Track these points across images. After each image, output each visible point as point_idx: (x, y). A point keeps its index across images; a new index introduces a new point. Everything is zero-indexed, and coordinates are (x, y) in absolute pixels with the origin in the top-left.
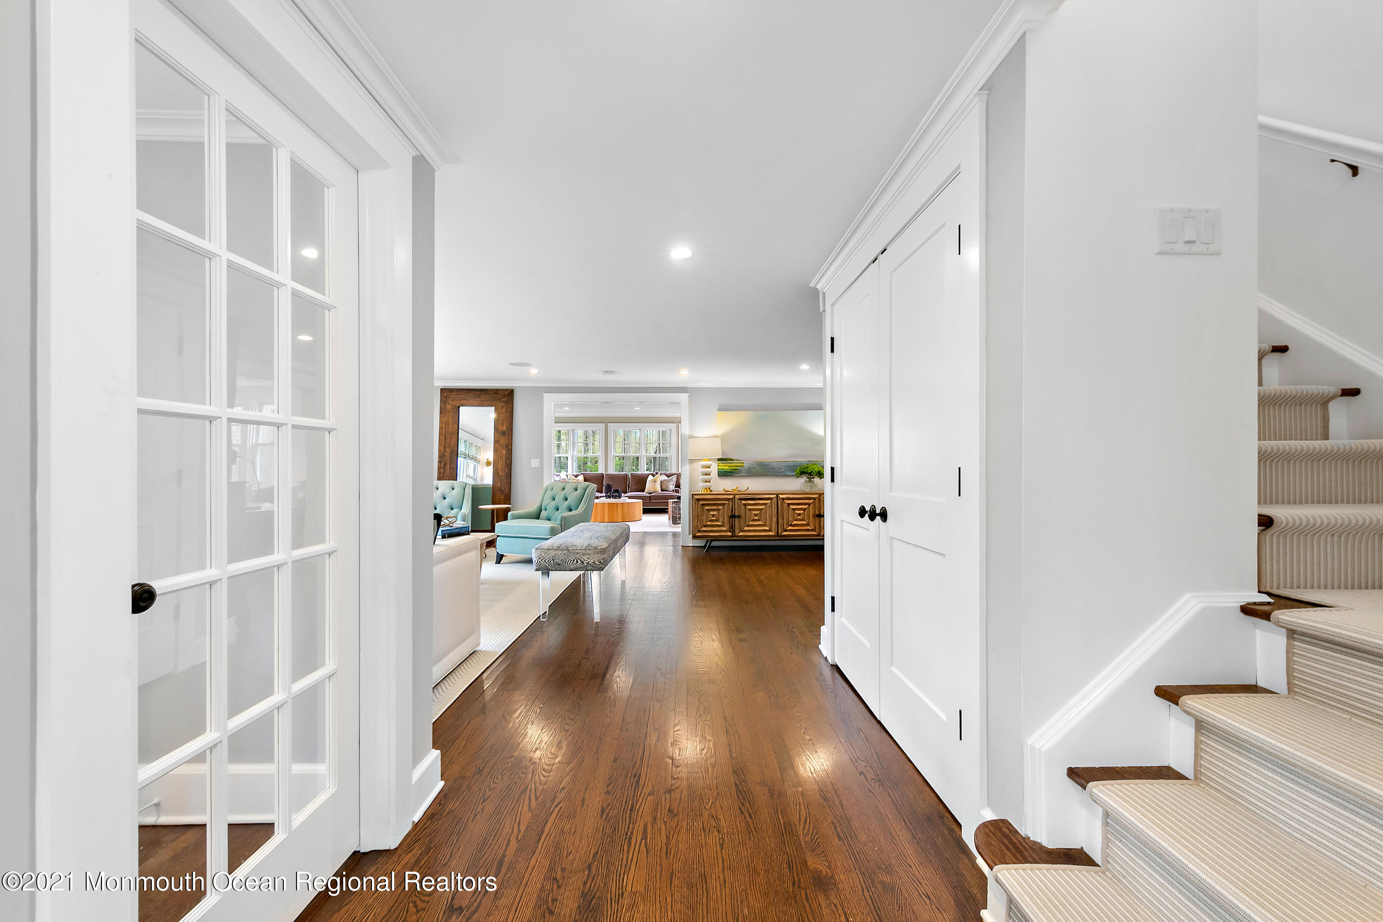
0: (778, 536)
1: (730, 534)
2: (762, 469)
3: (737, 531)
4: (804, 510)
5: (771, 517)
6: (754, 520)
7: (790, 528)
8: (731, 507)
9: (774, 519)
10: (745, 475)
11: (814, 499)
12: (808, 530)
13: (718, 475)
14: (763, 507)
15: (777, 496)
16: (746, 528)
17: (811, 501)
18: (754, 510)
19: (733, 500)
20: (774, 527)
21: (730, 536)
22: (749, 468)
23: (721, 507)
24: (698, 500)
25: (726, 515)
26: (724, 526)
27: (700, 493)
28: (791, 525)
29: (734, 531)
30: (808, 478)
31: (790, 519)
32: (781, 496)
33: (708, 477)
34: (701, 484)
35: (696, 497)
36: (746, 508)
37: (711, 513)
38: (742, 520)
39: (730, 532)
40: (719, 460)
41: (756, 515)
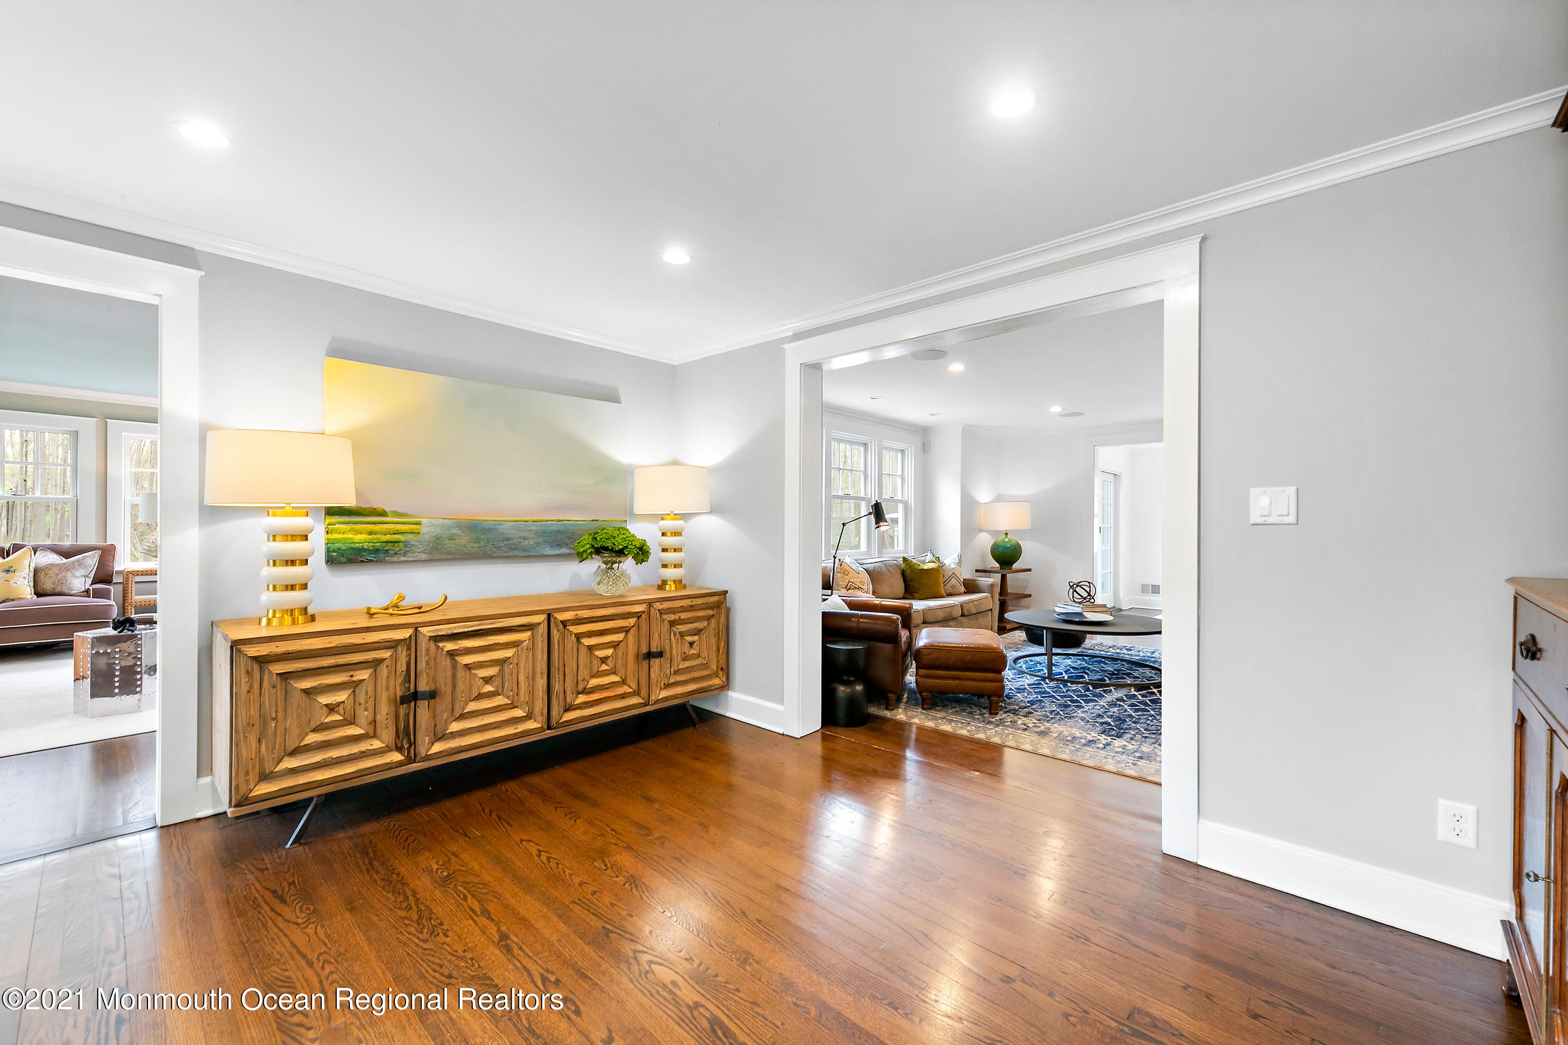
0: (549, 728)
1: (397, 757)
2: (477, 540)
3: (423, 740)
4: (615, 645)
5: (532, 679)
6: (480, 697)
7: (582, 699)
8: (402, 667)
9: (541, 683)
10: (424, 557)
11: (638, 615)
12: (623, 696)
13: (327, 562)
14: (508, 653)
15: (549, 615)
16: (455, 727)
17: (632, 621)
18: (481, 665)
19: (411, 644)
20: (540, 704)
21: (400, 764)
22: (438, 539)
23: (364, 675)
24: (262, 661)
25: (384, 697)
26: (375, 736)
27: (264, 633)
28: (584, 691)
29: (413, 744)
30: (606, 563)
31: (583, 673)
32: (562, 616)
33: (298, 570)
34: (267, 597)
35: (253, 651)
36: (455, 665)
37: (324, 700)
38: (441, 705)
39: (399, 749)
40: (330, 512)
41: (487, 680)
